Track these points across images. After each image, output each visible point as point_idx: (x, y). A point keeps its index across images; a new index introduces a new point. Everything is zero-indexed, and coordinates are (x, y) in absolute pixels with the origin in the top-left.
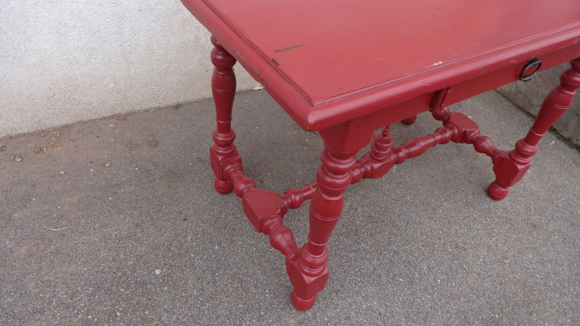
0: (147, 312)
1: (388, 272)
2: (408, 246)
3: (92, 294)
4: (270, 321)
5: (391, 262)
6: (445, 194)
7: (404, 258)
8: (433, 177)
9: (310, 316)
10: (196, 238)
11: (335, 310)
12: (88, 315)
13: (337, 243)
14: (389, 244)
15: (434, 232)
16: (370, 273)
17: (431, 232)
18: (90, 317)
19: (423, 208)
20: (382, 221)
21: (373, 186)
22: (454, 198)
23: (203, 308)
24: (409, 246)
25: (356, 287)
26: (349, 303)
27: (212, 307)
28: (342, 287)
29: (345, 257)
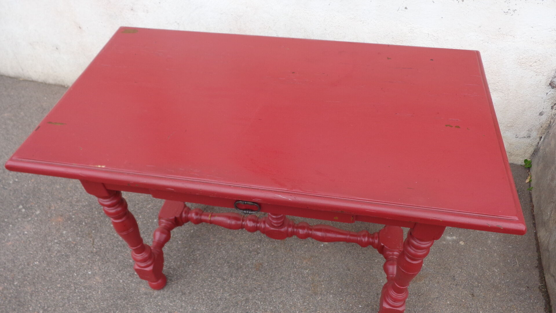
0: (93, 232)
1: (226, 308)
2: (260, 303)
3: (84, 206)
4: (134, 280)
5: (236, 303)
6: (340, 289)
7: (248, 307)
8: (349, 270)
9: (154, 295)
10: (152, 209)
11: (170, 303)
12: (73, 215)
13: (219, 266)
14: (250, 291)
15: (293, 308)
16: (215, 299)
17: (291, 307)
18: (73, 216)
19: (307, 286)
20: (266, 274)
21: (291, 246)
22: (344, 297)
23: (115, 248)
24: (262, 303)
25: (196, 300)
26: (182, 306)
27: (119, 251)
28: (190, 293)
29: (213, 278)
